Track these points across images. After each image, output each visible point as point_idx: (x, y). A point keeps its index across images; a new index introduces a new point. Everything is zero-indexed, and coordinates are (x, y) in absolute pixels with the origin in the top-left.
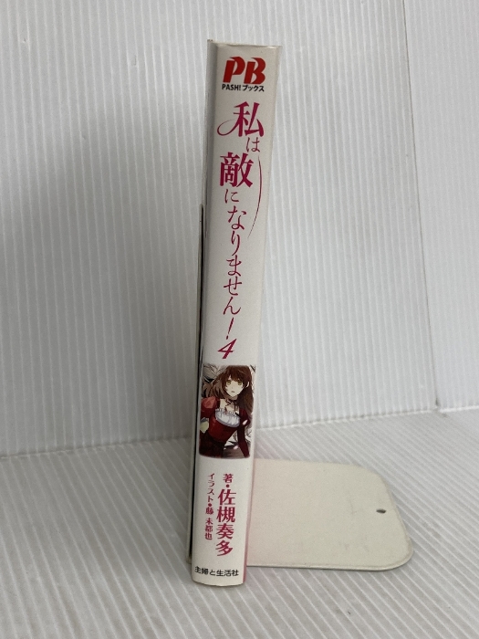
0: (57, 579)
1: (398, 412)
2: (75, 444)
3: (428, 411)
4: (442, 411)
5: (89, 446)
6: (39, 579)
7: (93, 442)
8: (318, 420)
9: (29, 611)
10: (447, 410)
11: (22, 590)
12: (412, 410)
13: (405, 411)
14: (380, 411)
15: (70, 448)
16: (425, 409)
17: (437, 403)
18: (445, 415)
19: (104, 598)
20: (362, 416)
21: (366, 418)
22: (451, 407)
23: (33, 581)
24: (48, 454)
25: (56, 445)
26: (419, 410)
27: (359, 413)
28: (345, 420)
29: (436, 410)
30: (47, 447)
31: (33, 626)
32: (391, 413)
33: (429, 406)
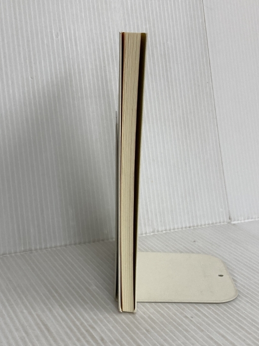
0: (35, 311)
3: (226, 223)
4: (233, 223)
6: (25, 311)
8: (166, 230)
10: (235, 222)
11: (17, 316)
12: (216, 223)
13: (213, 224)
16: (224, 222)
17: (230, 219)
19: (61, 317)
22: (238, 220)
23: (22, 312)
24: (18, 254)
26: (220, 222)
29: (229, 223)
30: (18, 251)
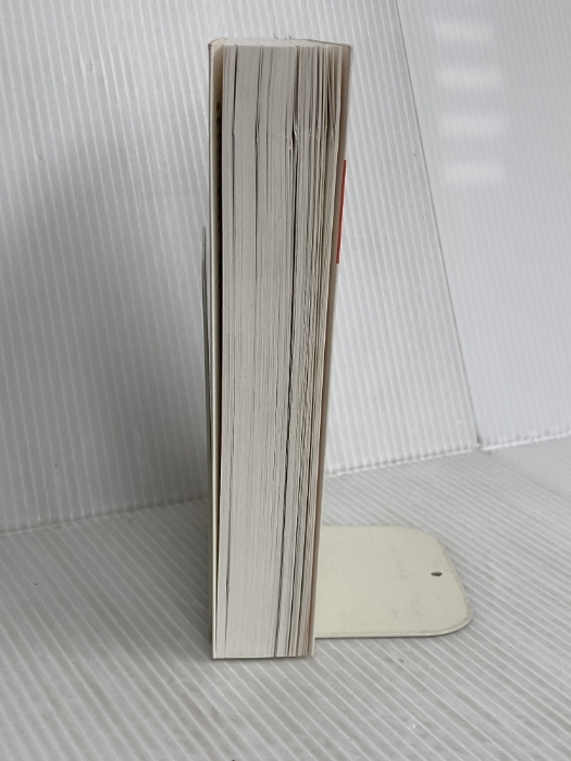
1: (434, 454)
2: (61, 517)
3: (470, 450)
4: (486, 449)
5: (78, 519)
7: (83, 514)
8: (343, 469)
9: (46, 688)
10: (491, 448)
12: (451, 451)
13: (442, 452)
14: (414, 454)
15: (56, 521)
16: (466, 448)
17: (479, 440)
18: (489, 453)
20: (394, 462)
21: (399, 463)
22: (496, 443)
24: (31, 530)
25: (39, 519)
26: (458, 449)
27: (390, 459)
28: (375, 468)
29: (478, 449)
31: (54, 702)
32: (426, 456)
33: (469, 444)
